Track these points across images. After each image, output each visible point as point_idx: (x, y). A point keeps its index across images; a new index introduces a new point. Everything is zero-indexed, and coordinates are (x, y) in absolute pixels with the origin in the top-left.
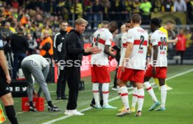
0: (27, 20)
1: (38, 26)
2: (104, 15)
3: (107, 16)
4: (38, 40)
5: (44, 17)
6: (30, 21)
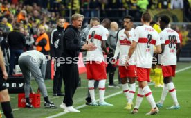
3: (104, 13)
4: (35, 36)
6: (28, 17)
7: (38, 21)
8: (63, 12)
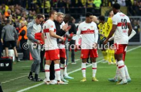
0: (9, 14)
1: (17, 18)
2: (66, 9)
3: (69, 10)
4: (17, 28)
5: (21, 11)
6: (11, 14)
7: (19, 17)
8: (38, 10)
